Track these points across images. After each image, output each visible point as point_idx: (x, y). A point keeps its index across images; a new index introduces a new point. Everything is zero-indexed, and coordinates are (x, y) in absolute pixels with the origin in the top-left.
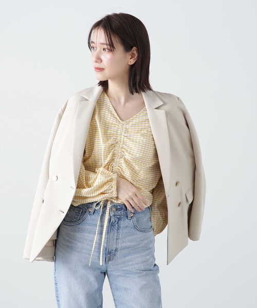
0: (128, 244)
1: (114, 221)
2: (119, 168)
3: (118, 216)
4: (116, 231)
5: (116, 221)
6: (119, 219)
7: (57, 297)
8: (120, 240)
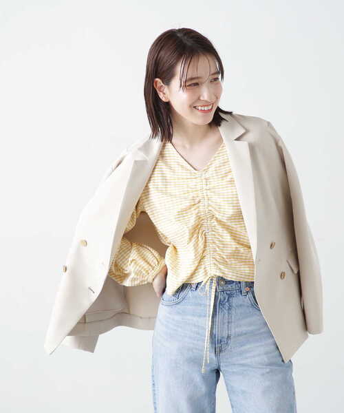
0: (244, 329)
1: (222, 299)
2: (214, 233)
3: (228, 292)
4: (226, 311)
5: (225, 299)
6: (230, 296)
7: (155, 403)
8: (233, 324)
